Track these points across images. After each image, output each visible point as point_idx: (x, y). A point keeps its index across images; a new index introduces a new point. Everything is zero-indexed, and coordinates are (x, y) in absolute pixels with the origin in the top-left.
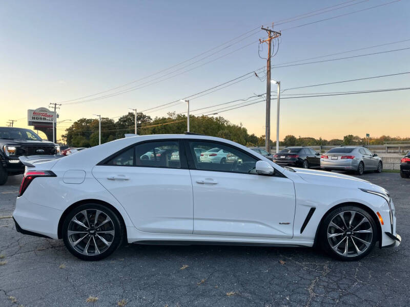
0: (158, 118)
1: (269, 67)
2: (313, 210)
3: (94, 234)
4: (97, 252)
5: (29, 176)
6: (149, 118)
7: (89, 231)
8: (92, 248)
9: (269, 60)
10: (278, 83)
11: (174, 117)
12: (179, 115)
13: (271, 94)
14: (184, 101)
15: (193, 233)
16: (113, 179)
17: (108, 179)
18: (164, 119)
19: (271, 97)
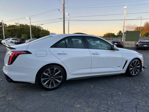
0: (11, 25)
1: (64, 7)
2: (126, 62)
3: (53, 78)
4: (55, 86)
5: (16, 54)
6: (6, 25)
7: (50, 77)
8: (52, 84)
9: (64, 5)
10: (69, 14)
11: (18, 25)
12: (20, 24)
13: (65, 18)
14: (28, 18)
15: (91, 73)
16: (60, 54)
17: (58, 54)
18: (13, 26)
19: (65, 20)
